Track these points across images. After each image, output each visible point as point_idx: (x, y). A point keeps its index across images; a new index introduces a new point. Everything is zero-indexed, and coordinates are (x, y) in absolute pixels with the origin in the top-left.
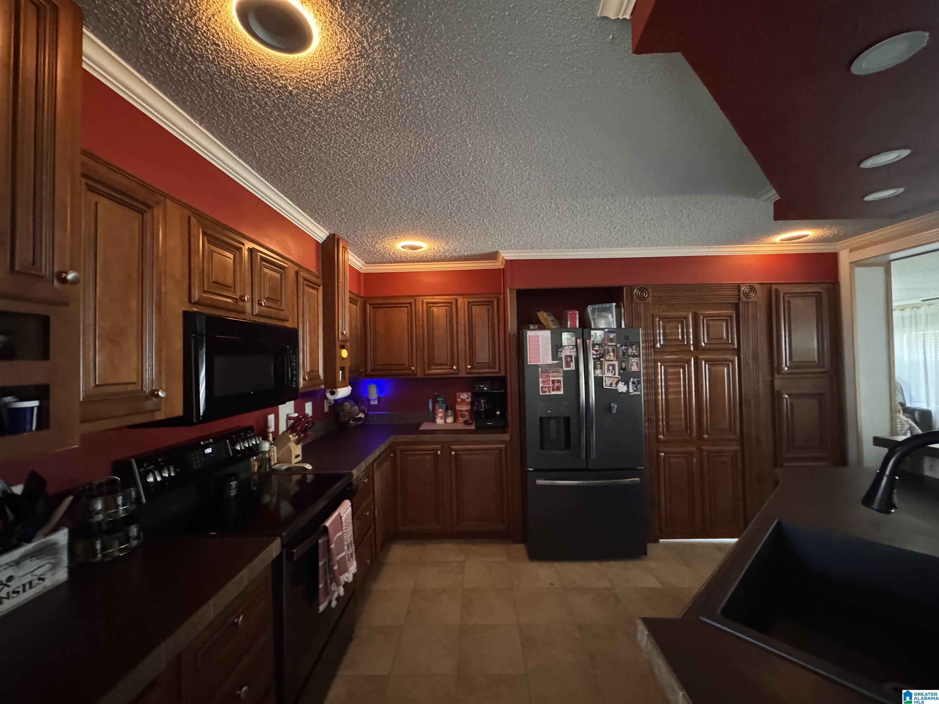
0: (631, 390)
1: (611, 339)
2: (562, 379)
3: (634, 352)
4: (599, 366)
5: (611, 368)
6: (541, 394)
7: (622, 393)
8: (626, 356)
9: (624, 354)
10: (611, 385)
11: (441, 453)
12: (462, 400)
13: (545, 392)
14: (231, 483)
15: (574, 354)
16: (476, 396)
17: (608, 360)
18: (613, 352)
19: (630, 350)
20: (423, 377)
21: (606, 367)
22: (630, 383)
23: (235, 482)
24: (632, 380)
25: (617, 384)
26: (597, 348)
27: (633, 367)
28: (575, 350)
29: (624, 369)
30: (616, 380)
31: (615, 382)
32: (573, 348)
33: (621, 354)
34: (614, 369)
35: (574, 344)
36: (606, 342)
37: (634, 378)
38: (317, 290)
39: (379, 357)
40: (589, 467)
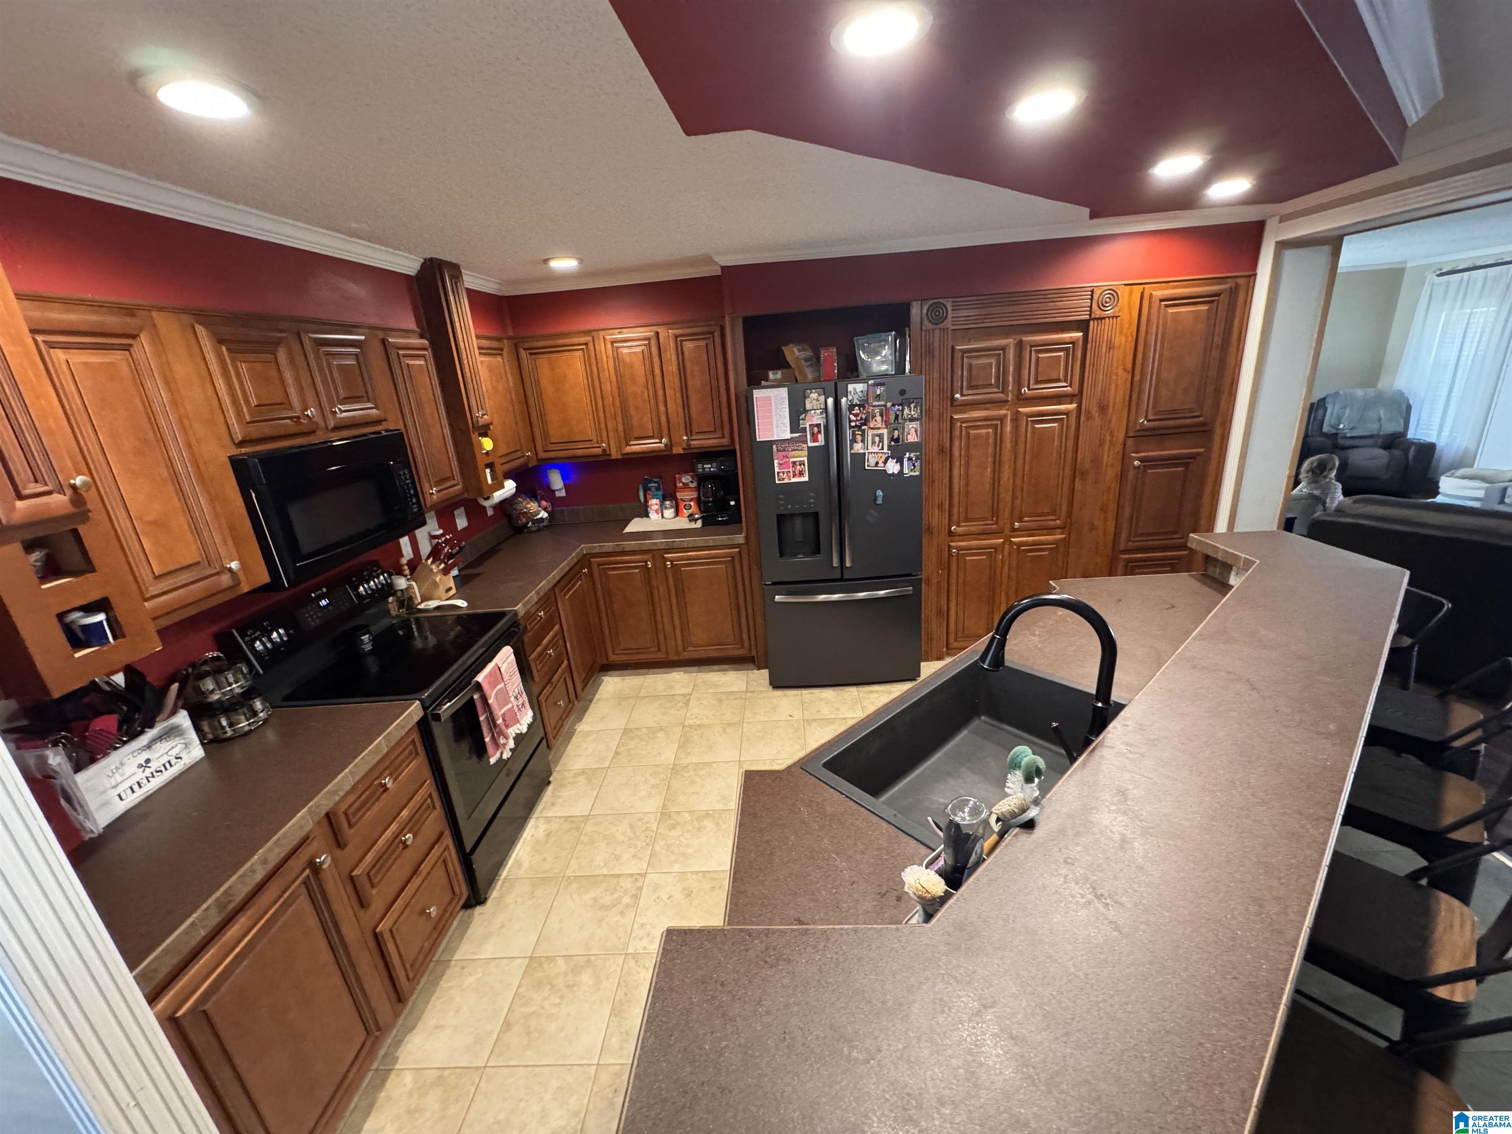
0: (906, 471)
1: (879, 395)
2: (805, 459)
3: (913, 413)
4: (859, 438)
5: (877, 439)
6: (777, 482)
7: (893, 475)
8: (900, 421)
9: (897, 417)
10: (877, 463)
11: (653, 565)
12: (684, 484)
13: (783, 479)
14: (363, 638)
15: (822, 422)
16: (702, 479)
17: (872, 429)
18: (881, 415)
19: (906, 411)
20: (620, 457)
21: (870, 438)
22: (905, 460)
23: (367, 636)
24: (907, 455)
25: (885, 462)
26: (856, 410)
27: (909, 437)
28: (824, 415)
29: (897, 440)
30: (884, 457)
31: (883, 459)
32: (821, 413)
33: (892, 417)
34: (881, 441)
35: (823, 406)
36: (871, 401)
37: (910, 452)
38: (424, 356)
39: (552, 432)
40: (845, 577)
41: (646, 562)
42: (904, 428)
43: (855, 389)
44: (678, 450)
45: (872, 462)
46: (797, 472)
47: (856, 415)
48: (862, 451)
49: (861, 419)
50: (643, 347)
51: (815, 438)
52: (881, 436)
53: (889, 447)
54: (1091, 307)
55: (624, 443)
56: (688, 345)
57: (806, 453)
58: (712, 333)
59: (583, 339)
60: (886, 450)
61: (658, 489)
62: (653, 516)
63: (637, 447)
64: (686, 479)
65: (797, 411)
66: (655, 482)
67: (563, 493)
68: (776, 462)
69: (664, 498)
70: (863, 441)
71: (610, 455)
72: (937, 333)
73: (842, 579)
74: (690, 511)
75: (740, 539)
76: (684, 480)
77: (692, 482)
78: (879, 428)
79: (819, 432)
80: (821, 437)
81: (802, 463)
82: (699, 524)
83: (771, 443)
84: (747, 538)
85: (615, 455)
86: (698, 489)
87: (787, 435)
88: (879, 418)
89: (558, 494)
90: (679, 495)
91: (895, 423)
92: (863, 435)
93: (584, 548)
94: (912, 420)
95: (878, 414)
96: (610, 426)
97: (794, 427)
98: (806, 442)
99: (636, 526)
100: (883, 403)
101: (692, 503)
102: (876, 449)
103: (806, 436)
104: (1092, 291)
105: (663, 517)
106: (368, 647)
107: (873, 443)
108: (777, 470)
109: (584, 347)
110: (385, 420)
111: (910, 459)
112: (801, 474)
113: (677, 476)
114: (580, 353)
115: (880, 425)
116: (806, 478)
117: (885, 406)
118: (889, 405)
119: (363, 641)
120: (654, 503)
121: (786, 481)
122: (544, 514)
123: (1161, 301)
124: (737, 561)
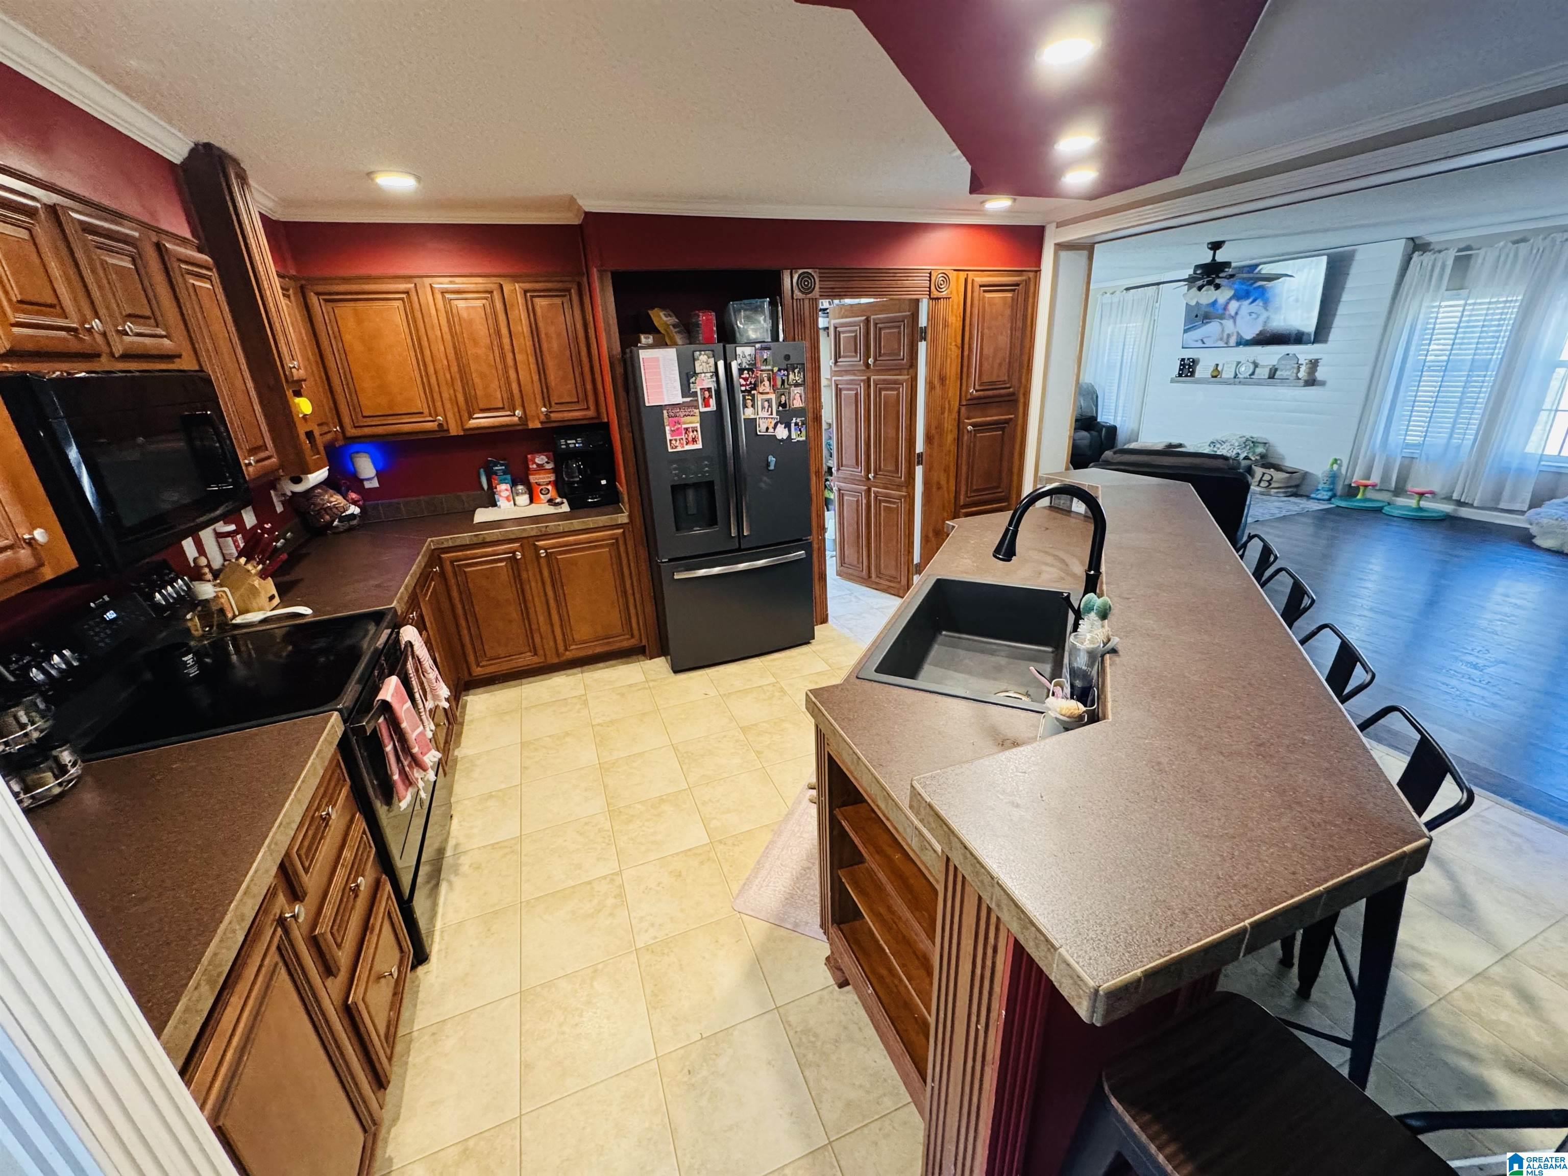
0: (793, 436)
1: (766, 360)
2: (698, 425)
3: (797, 378)
4: (749, 403)
5: (766, 404)
6: (670, 450)
7: (782, 440)
8: (786, 386)
9: (783, 382)
10: (767, 429)
11: (523, 555)
12: (538, 465)
13: (676, 447)
15: (713, 386)
17: (762, 393)
19: (791, 376)
20: (462, 433)
21: (760, 403)
22: (793, 425)
24: (794, 420)
25: (775, 428)
26: (745, 375)
27: (795, 402)
28: (714, 379)
29: (784, 406)
30: (774, 422)
31: (773, 425)
32: (712, 376)
33: (779, 383)
34: (770, 406)
35: (713, 369)
36: (759, 365)
37: (797, 417)
38: (209, 279)
39: (364, 401)
40: (742, 547)
41: (514, 553)
42: (789, 393)
43: (743, 353)
44: (535, 424)
45: (763, 428)
46: (690, 439)
47: (746, 379)
48: (753, 417)
49: (751, 383)
50: (484, 301)
51: (707, 404)
52: (769, 401)
53: (778, 412)
54: (930, 288)
55: (466, 416)
56: (541, 303)
57: (698, 419)
58: (569, 290)
59: (403, 286)
60: (774, 415)
61: (505, 473)
62: (502, 503)
63: (481, 421)
64: (541, 459)
65: (687, 375)
66: (502, 465)
67: (375, 484)
68: (667, 428)
69: (514, 484)
70: (753, 406)
71: (448, 430)
72: (807, 302)
73: (739, 550)
74: (549, 496)
75: (623, 518)
76: (537, 460)
77: (547, 463)
78: (768, 393)
79: (711, 396)
80: (713, 402)
81: (694, 430)
82: (565, 508)
83: (661, 408)
84: (630, 516)
85: (454, 431)
86: (556, 471)
87: (679, 399)
88: (767, 383)
89: (367, 485)
90: (533, 479)
91: (781, 389)
92: (753, 400)
93: (431, 542)
94: (797, 385)
95: (766, 379)
96: (445, 395)
97: (686, 390)
98: (697, 407)
99: (482, 515)
100: (769, 367)
101: (550, 487)
102: (766, 415)
103: (697, 400)
104: (930, 273)
105: (515, 504)
106: (193, 672)
107: (763, 408)
108: (669, 437)
109: (404, 296)
110: (180, 356)
111: (796, 424)
112: (694, 441)
113: (529, 456)
114: (399, 304)
115: (767, 390)
116: (699, 446)
117: (772, 370)
118: (776, 369)
119: (185, 663)
120: (503, 489)
121: (679, 449)
122: (354, 510)
123: (981, 286)
124: (621, 542)
